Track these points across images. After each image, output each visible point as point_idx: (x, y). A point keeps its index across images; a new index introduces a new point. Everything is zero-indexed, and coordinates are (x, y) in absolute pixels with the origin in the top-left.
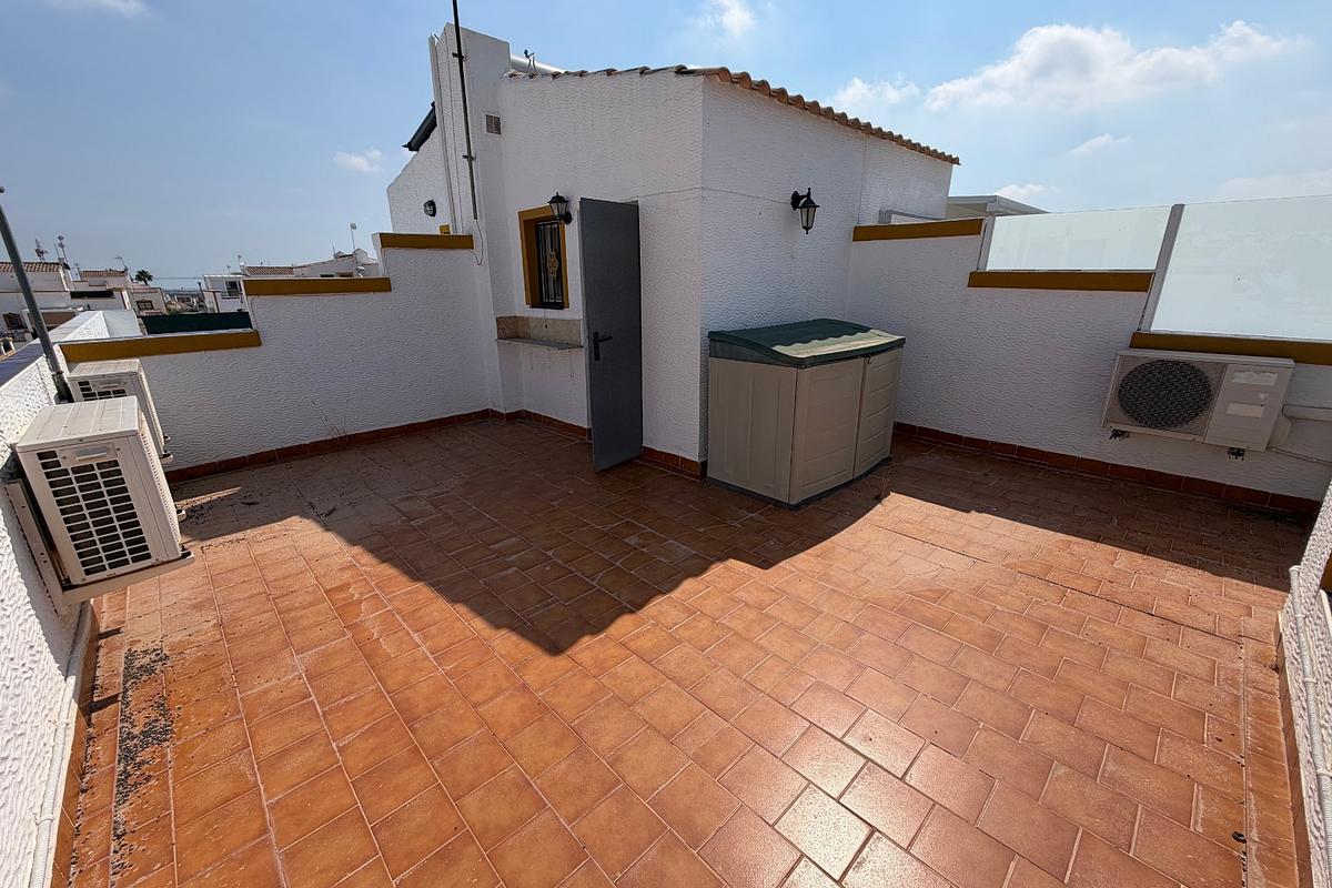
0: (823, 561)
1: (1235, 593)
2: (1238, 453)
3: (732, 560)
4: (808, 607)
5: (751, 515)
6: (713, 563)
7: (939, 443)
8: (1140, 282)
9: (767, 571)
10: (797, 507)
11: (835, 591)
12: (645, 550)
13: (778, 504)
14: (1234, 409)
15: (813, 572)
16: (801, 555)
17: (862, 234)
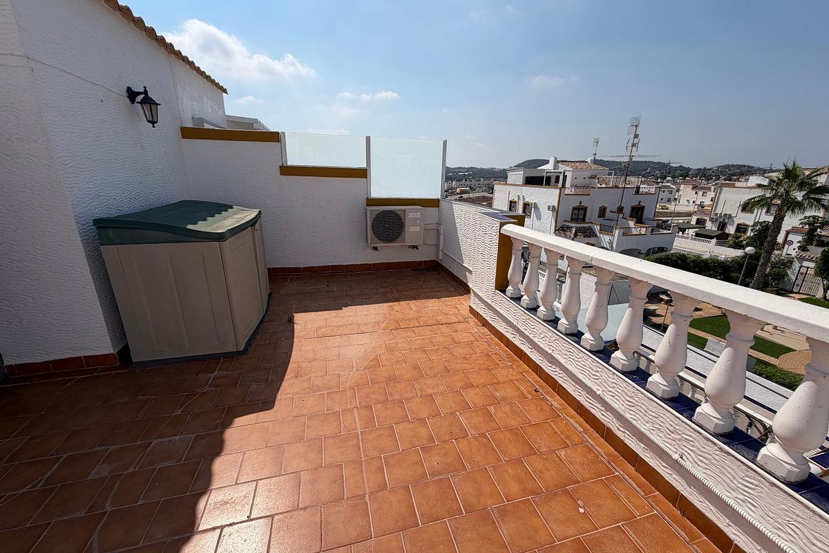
0: (303, 378)
1: (448, 303)
2: (415, 247)
3: (237, 419)
4: (328, 414)
5: (213, 375)
6: (223, 432)
7: (288, 275)
8: (362, 173)
9: (273, 409)
10: (246, 349)
11: (330, 393)
12: (131, 470)
13: (229, 356)
14: (412, 229)
15: (305, 389)
16: (285, 383)
17: (187, 133)
